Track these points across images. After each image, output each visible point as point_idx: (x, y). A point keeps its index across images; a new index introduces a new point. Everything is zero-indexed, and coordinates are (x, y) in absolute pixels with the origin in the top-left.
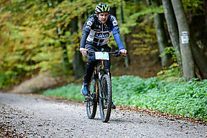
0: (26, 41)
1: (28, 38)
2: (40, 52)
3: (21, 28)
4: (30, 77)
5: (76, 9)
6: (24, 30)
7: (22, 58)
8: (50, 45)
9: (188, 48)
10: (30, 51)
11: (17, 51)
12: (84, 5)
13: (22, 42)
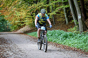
0: (21, 16)
1: (22, 15)
2: (25, 19)
3: (19, 12)
4: (22, 27)
5: (38, 6)
6: (21, 13)
7: (20, 22)
8: (28, 17)
9: (81, 20)
10: (22, 19)
11: (18, 19)
12: (41, 5)
13: (20, 16)
